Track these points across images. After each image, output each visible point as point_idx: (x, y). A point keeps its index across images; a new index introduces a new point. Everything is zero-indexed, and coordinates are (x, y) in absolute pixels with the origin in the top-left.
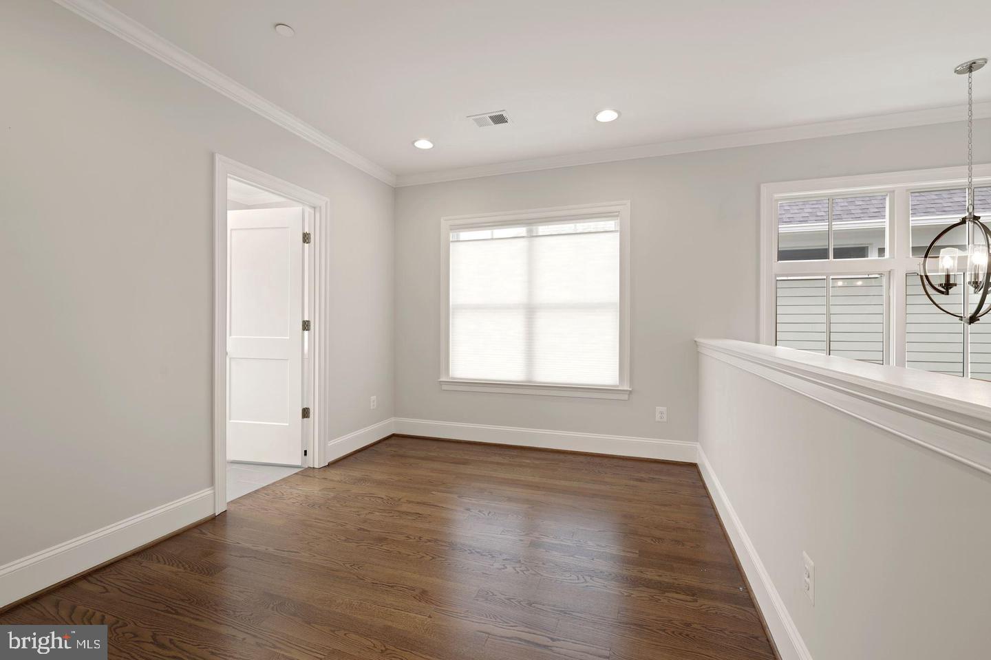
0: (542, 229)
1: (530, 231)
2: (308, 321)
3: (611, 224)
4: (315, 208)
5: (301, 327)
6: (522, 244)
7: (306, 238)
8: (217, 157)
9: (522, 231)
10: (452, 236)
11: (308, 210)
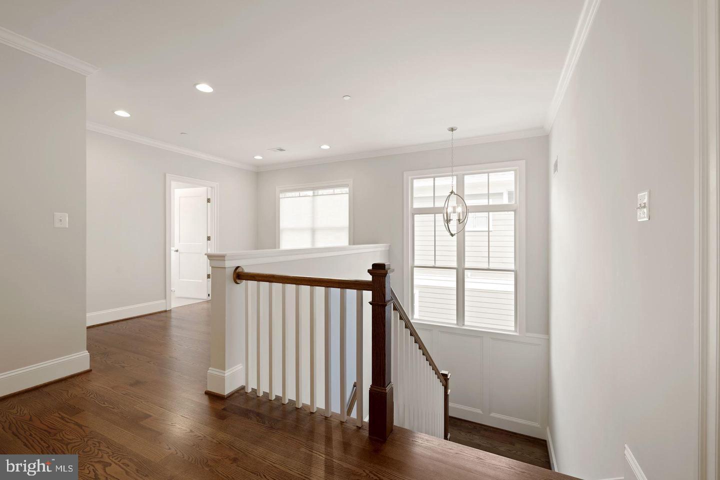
0: (321, 192)
1: (314, 193)
2: (210, 237)
3: (346, 190)
4: (212, 187)
5: (206, 239)
6: (310, 199)
7: (209, 200)
8: (167, 174)
9: (310, 193)
10: (281, 195)
11: (210, 189)
